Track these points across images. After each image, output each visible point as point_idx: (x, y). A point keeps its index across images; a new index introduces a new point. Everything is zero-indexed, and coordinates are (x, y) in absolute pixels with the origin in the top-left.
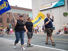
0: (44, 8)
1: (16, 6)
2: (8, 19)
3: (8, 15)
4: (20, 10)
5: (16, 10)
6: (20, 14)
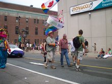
0: (78, 10)
1: (32, 6)
3: (17, 21)
4: (37, 13)
5: (31, 12)
6: (38, 20)
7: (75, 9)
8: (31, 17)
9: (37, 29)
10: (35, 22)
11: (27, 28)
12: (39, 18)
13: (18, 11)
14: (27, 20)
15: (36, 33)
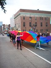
2: (30, 23)
3: (30, 19)
6: (42, 18)
9: (42, 23)
11: (36, 23)
14: (36, 18)
15: (41, 26)
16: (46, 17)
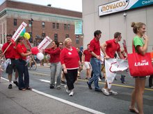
0: (110, 10)
1: (50, 5)
3: (30, 25)
4: (57, 15)
6: (58, 24)
7: (106, 8)
8: (48, 20)
9: (56, 36)
10: (54, 27)
11: (44, 35)
12: (59, 21)
13: (31, 12)
14: (43, 24)
16: (66, 23)
